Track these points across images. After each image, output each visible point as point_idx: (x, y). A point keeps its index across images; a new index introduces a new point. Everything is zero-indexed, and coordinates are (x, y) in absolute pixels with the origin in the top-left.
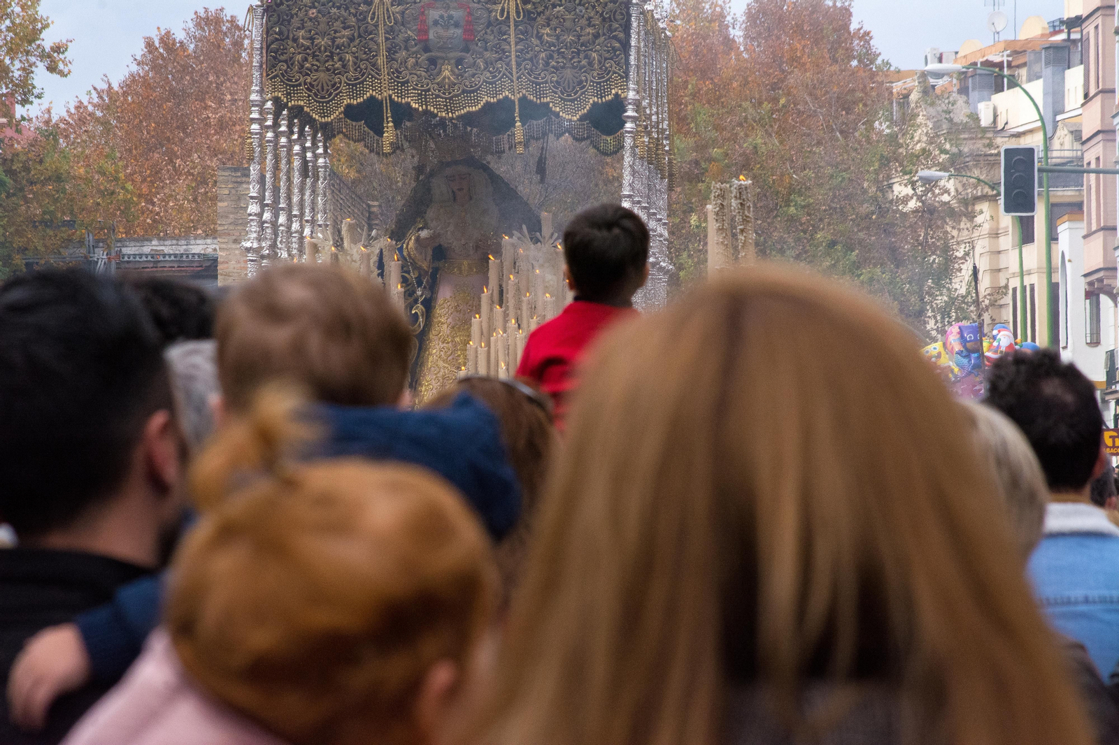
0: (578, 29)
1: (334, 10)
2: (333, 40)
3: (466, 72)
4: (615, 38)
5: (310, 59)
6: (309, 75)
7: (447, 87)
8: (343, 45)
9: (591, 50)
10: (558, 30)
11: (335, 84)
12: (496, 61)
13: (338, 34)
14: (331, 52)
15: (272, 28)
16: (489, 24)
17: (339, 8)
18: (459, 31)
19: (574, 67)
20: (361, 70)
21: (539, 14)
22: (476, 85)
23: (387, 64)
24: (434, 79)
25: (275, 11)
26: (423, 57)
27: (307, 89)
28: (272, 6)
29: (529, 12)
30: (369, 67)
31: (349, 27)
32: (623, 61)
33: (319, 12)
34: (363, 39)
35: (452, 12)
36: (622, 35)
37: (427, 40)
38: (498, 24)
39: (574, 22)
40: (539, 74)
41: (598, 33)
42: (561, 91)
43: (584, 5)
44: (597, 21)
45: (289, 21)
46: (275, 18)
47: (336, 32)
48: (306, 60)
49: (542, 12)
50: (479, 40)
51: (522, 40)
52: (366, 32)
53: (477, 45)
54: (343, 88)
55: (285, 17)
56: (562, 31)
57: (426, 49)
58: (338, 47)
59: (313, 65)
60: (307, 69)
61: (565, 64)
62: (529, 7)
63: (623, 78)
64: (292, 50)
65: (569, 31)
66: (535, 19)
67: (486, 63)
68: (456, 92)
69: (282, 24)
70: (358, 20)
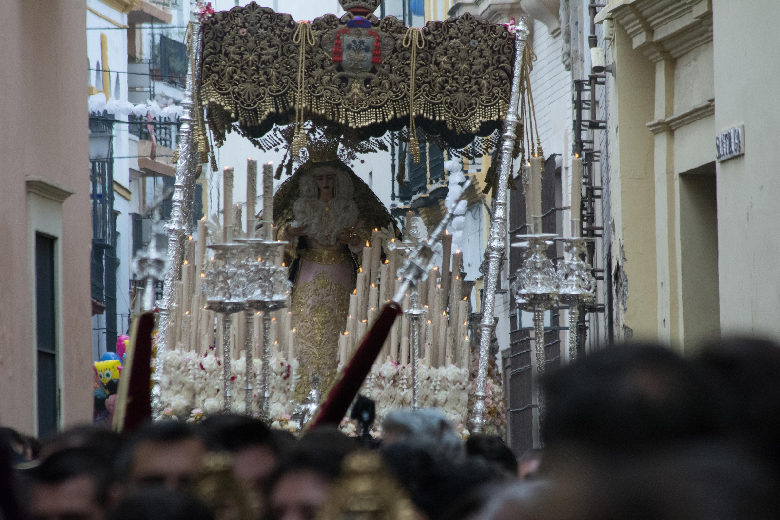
0: (471, 59)
1: (261, 31)
2: (259, 56)
3: (372, 90)
4: (503, 68)
5: (239, 71)
6: (237, 85)
7: (356, 102)
8: (268, 62)
9: (481, 77)
10: (454, 59)
11: (260, 94)
12: (399, 83)
13: (264, 52)
14: (257, 67)
15: (208, 43)
16: (395, 50)
17: (266, 29)
18: (369, 55)
19: (465, 92)
20: (283, 83)
21: (438, 44)
22: (381, 102)
23: (305, 80)
24: (345, 95)
25: (210, 28)
26: (336, 75)
27: (236, 97)
28: (208, 25)
29: (430, 43)
30: (290, 81)
32: (509, 89)
33: (249, 31)
34: (285, 57)
35: (363, 38)
36: (508, 67)
37: (341, 61)
38: (402, 51)
39: (468, 52)
40: (436, 96)
41: (488, 63)
42: (454, 112)
43: (477, 39)
44: (487, 53)
45: (222, 38)
46: (210, 35)
47: (262, 49)
48: (235, 72)
49: (441, 43)
50: (385, 63)
51: (422, 65)
52: (288, 51)
53: (383, 67)
54: (267, 99)
55: (219, 34)
56: (457, 60)
57: (340, 69)
58: (263, 63)
59: (241, 77)
60: (236, 80)
61: (458, 88)
62: (430, 37)
63: (507, 103)
64: (224, 63)
65: (463, 60)
66: (434, 48)
67: (391, 84)
68: (363, 107)
69: (216, 40)
70: (282, 40)
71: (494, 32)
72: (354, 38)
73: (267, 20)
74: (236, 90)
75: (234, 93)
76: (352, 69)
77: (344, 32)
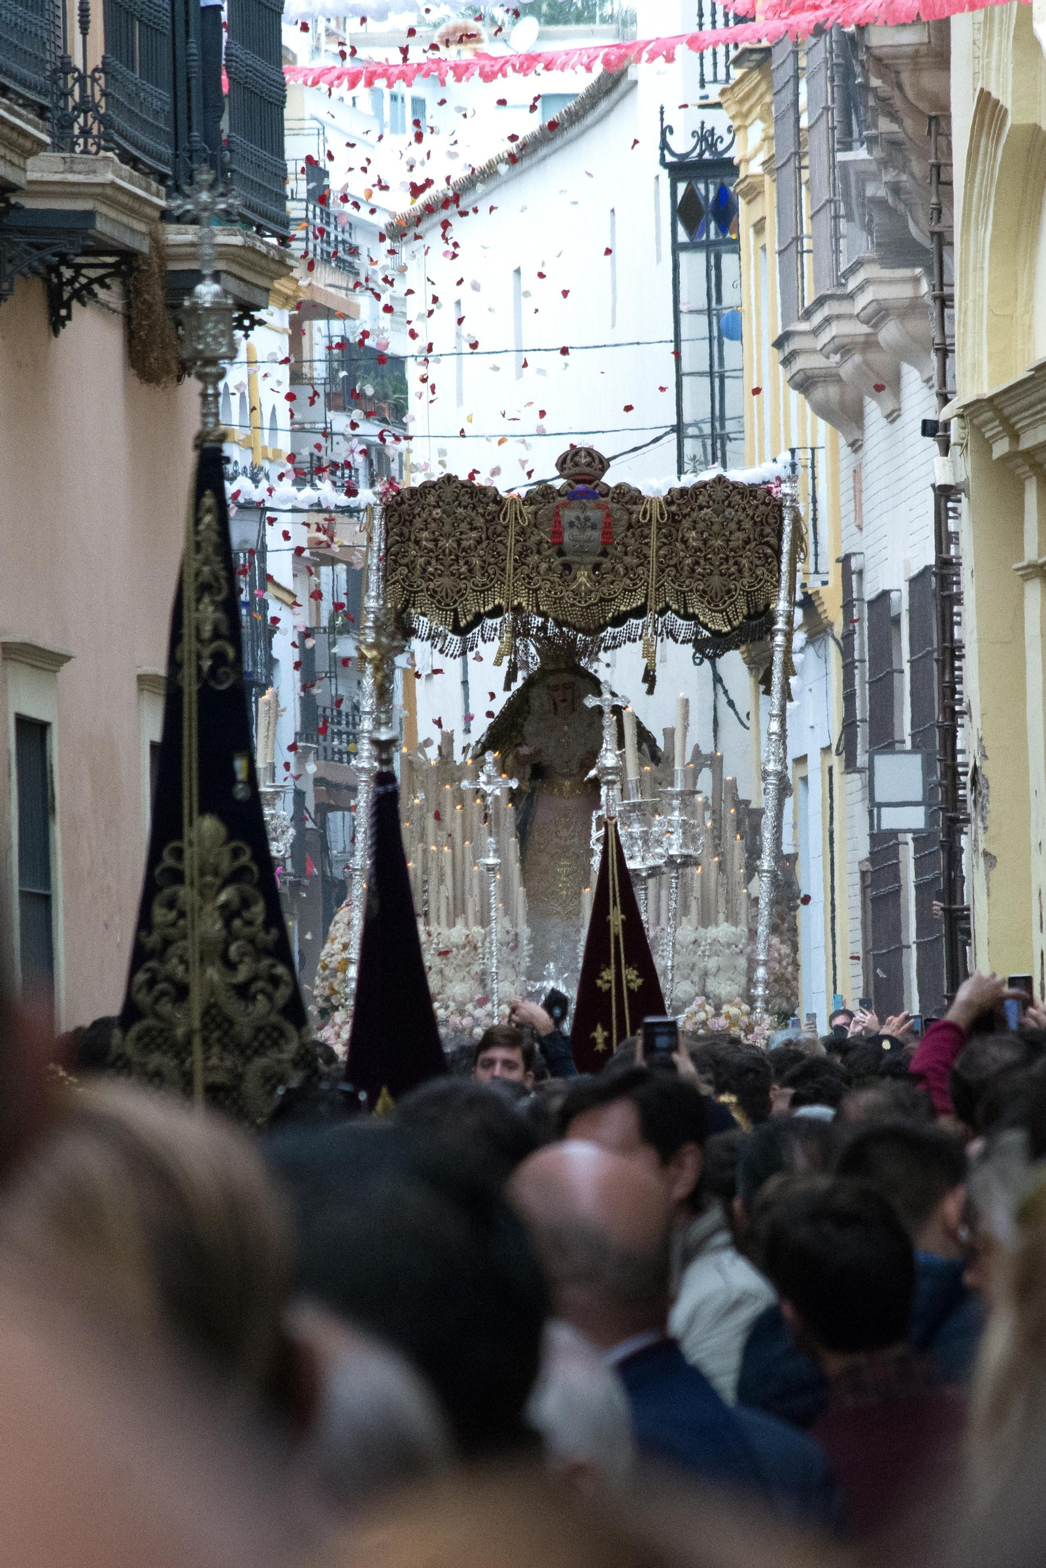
0: (727, 533)
1: (460, 510)
2: (459, 542)
3: (603, 578)
4: (767, 544)
5: (434, 562)
6: (432, 580)
7: (583, 594)
8: (469, 547)
9: (741, 556)
10: (705, 534)
12: (637, 567)
13: (464, 536)
14: (457, 556)
15: (393, 529)
16: (630, 526)
17: (465, 507)
18: (596, 535)
19: (722, 575)
20: (489, 575)
21: (684, 516)
22: (615, 592)
23: (517, 569)
24: (569, 585)
25: (395, 510)
26: (557, 562)
27: (431, 596)
28: (392, 505)
29: (674, 514)
30: (498, 571)
31: (476, 528)
32: (776, 568)
33: (444, 512)
34: (491, 542)
35: (589, 513)
36: (773, 541)
37: (561, 543)
38: (639, 527)
39: (723, 525)
40: (684, 582)
41: (749, 537)
42: (708, 601)
43: (733, 507)
44: (748, 524)
45: (411, 522)
46: (395, 519)
47: (461, 533)
48: (429, 563)
49: (688, 514)
50: (618, 543)
51: (665, 544)
53: (616, 549)
54: (470, 595)
55: (407, 517)
56: (710, 535)
57: (561, 553)
58: (464, 550)
59: (436, 569)
60: (430, 573)
61: (712, 571)
62: (674, 508)
63: (775, 587)
64: (413, 552)
65: (717, 535)
66: (680, 521)
67: (626, 569)
68: (592, 601)
69: (404, 525)
70: (487, 521)
71: (755, 498)
72: (578, 513)
73: (467, 497)
74: (431, 586)
75: (428, 590)
76: (577, 552)
77: (565, 505)
